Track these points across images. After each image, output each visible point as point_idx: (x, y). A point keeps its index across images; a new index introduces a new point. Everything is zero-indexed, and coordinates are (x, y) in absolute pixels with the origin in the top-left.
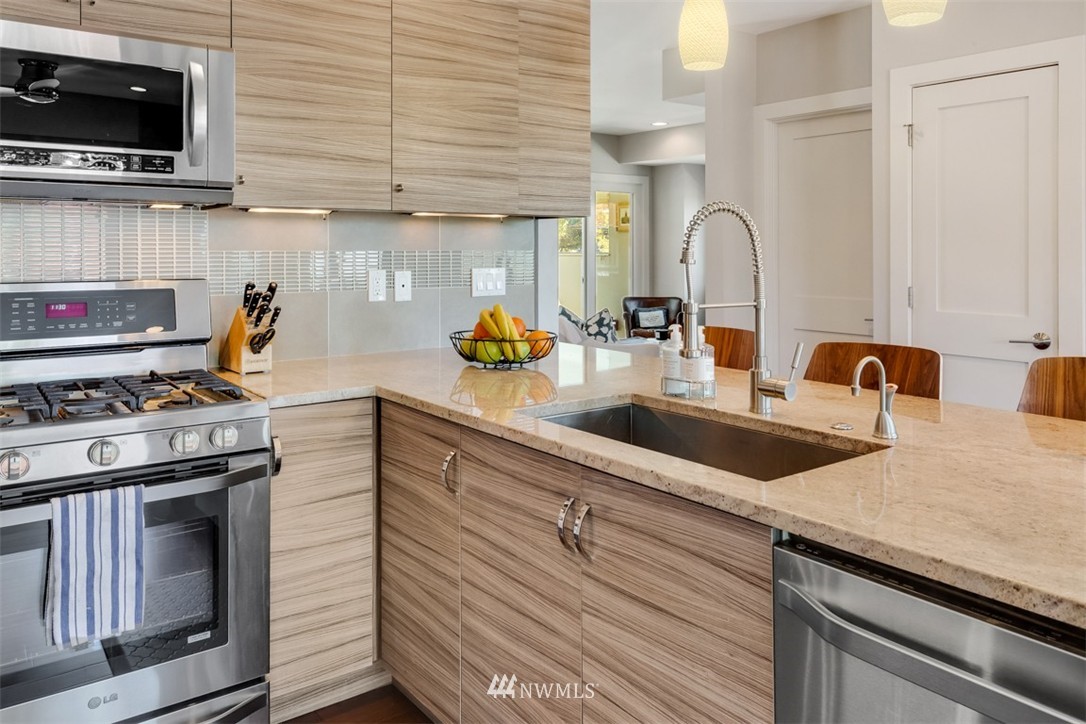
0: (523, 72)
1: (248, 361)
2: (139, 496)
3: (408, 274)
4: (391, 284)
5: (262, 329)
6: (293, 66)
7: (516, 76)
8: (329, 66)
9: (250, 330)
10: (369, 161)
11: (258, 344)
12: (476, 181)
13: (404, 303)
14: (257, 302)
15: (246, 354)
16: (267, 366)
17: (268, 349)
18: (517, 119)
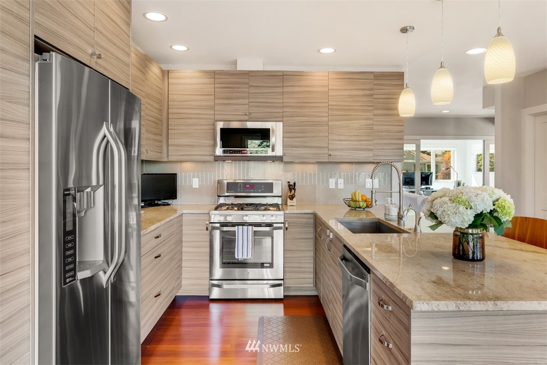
0: (375, 115)
1: (290, 202)
2: (252, 229)
3: (343, 180)
4: (337, 184)
5: (292, 194)
6: (300, 123)
7: (372, 117)
8: (309, 122)
9: (289, 194)
10: (321, 147)
11: (292, 198)
12: (357, 152)
13: (340, 189)
14: (292, 187)
15: (289, 200)
16: (295, 204)
17: (295, 199)
18: (372, 131)
